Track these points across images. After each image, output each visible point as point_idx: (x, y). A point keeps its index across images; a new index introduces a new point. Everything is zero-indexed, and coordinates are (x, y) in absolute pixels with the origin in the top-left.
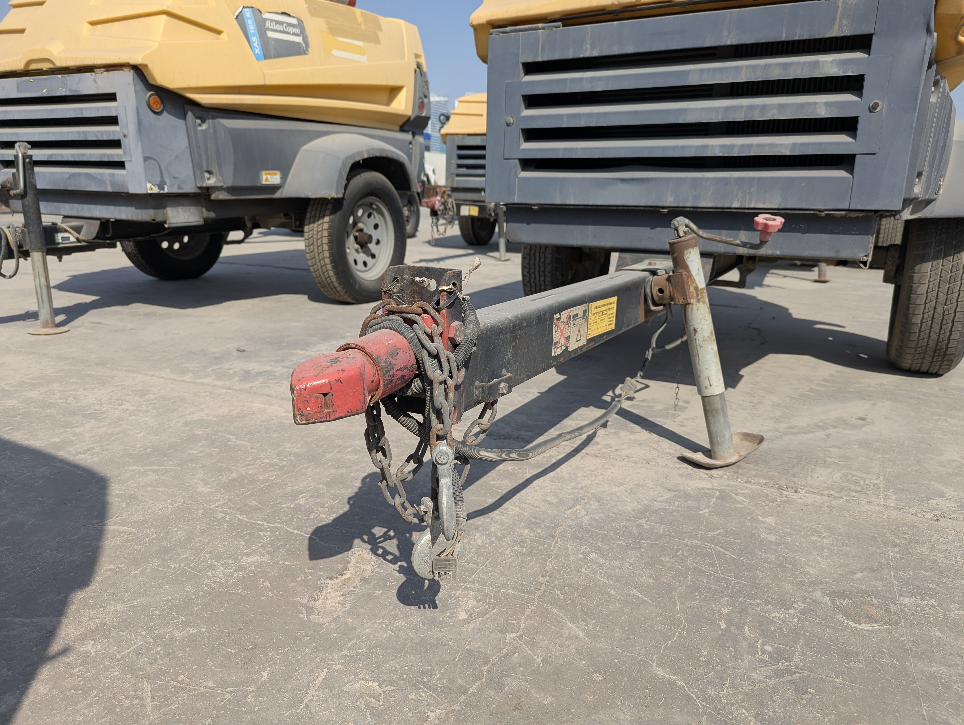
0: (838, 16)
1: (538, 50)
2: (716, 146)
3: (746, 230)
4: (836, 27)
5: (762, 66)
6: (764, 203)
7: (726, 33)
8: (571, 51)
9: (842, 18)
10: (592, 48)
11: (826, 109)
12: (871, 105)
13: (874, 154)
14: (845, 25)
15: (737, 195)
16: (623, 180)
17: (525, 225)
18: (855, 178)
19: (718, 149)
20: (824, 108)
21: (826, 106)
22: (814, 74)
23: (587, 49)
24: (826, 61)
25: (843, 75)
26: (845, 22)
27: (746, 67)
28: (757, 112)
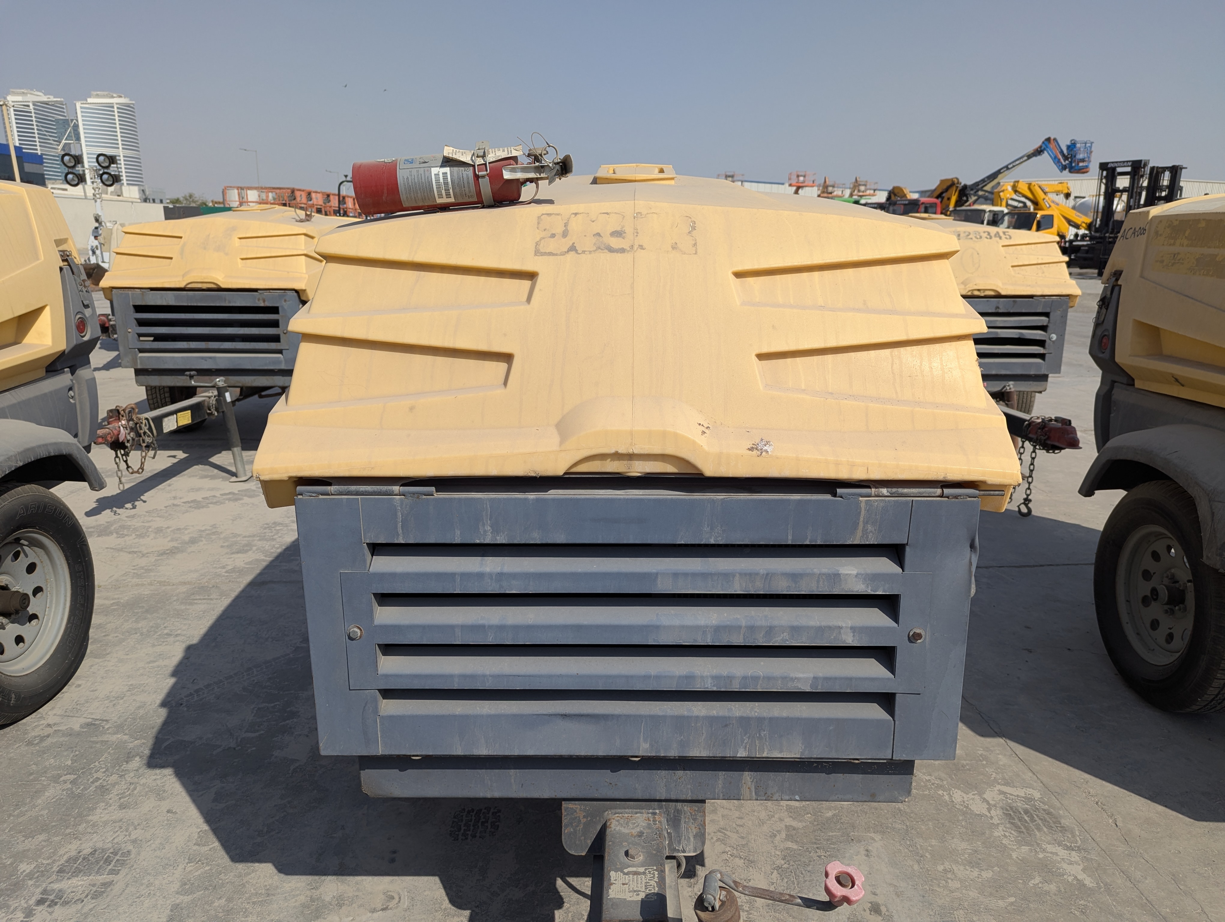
0: (862, 519)
1: (396, 527)
2: (707, 677)
4: (859, 533)
5: (763, 575)
6: (781, 752)
7: (706, 529)
8: (458, 532)
9: (866, 523)
10: (496, 530)
11: (854, 636)
12: (911, 634)
13: (919, 694)
14: (871, 532)
15: (742, 741)
16: (565, 716)
17: (396, 771)
18: (896, 722)
19: (710, 681)
20: (852, 634)
21: (853, 632)
22: (834, 590)
23: (485, 531)
24: (850, 574)
25: (873, 593)
26: (870, 527)
27: (740, 574)
28: (761, 635)
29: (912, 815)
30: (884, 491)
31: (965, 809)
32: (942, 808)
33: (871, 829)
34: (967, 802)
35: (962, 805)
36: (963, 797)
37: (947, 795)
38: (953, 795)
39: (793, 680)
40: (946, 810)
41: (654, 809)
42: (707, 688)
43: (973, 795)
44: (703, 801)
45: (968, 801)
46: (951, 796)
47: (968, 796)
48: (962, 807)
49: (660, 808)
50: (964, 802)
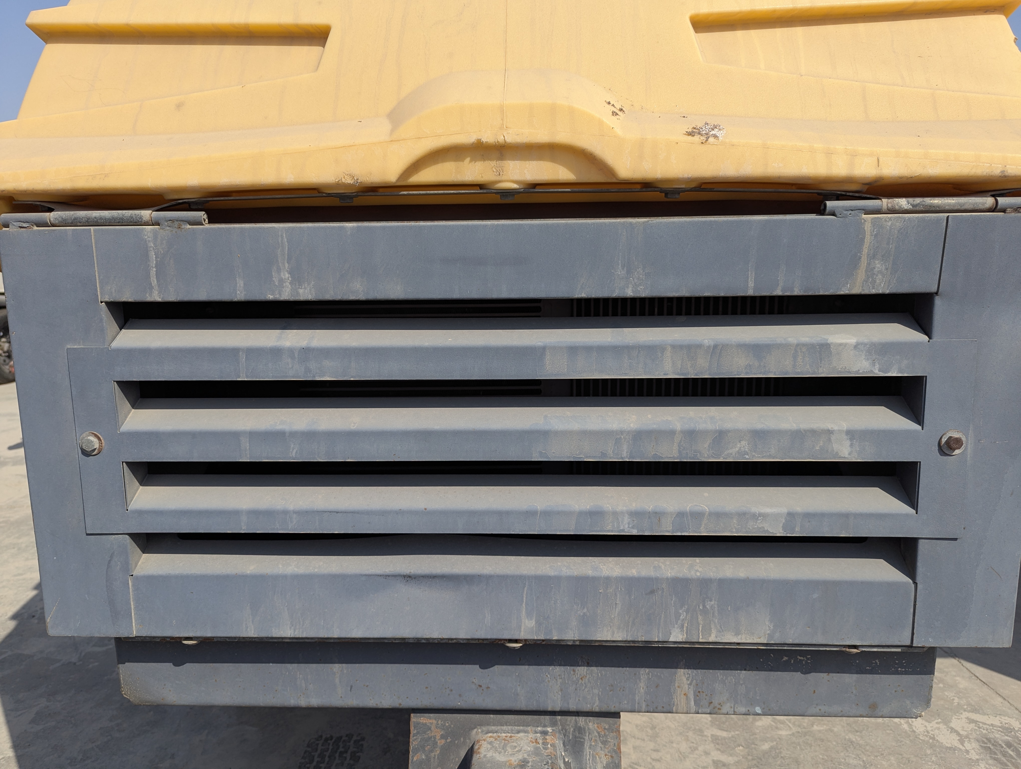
0: (865, 251)
1: (148, 276)
2: (622, 513)
3: (688, 667)
4: (861, 274)
5: (709, 347)
6: (737, 634)
7: (620, 272)
8: (240, 283)
9: (872, 257)
10: (297, 279)
11: (851, 445)
12: (944, 440)
13: (955, 539)
14: (880, 272)
15: (677, 618)
16: (408, 578)
17: (169, 666)
18: (919, 586)
19: (626, 519)
20: (848, 443)
21: (851, 439)
22: (821, 370)
23: (281, 281)
24: (845, 345)
25: (882, 374)
26: (878, 265)
27: (674, 347)
28: (706, 446)
29: (868, 748)
30: (903, 203)
31: (931, 741)
32: (902, 739)
33: (820, 766)
34: (933, 733)
35: (927, 736)
36: (926, 726)
37: (906, 723)
38: (913, 724)
39: (755, 517)
40: (907, 742)
41: (545, 726)
42: (623, 530)
43: (937, 723)
44: (616, 715)
45: (932, 730)
46: (910, 725)
47: (931, 725)
48: (927, 739)
49: (554, 724)
50: (928, 732)
